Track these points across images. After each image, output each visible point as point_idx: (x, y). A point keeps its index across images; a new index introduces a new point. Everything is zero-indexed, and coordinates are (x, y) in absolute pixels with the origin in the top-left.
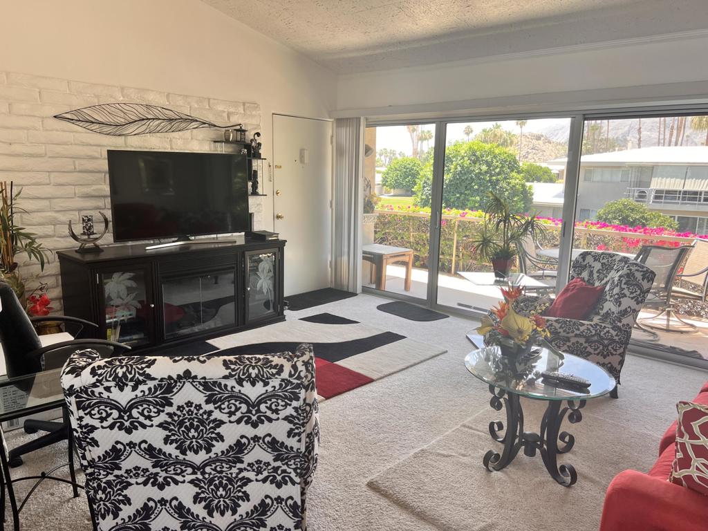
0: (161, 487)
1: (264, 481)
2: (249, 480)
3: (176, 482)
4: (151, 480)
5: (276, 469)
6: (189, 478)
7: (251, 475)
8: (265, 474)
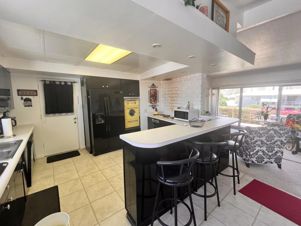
0: (261, 148)
1: (278, 147)
2: (275, 147)
3: (263, 147)
4: (259, 146)
5: (280, 146)
6: (265, 146)
7: (275, 146)
8: (278, 146)
